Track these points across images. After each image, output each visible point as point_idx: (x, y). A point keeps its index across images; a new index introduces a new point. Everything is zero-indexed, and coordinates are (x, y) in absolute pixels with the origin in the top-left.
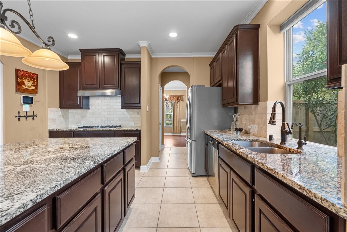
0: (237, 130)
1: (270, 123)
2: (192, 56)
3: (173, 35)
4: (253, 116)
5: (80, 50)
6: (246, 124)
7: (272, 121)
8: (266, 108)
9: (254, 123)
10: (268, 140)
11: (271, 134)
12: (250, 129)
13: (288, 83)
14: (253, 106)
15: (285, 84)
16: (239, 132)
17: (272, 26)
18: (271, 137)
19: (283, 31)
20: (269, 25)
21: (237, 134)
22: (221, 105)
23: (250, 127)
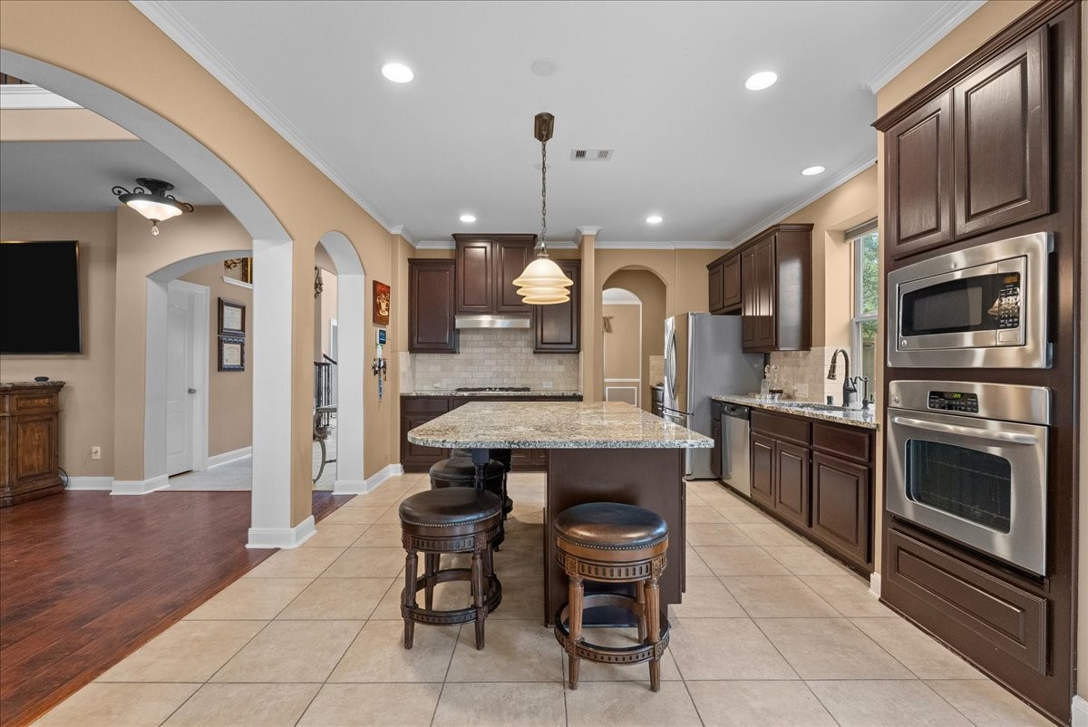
0: (773, 392)
1: (829, 378)
2: (672, 248)
3: (654, 220)
4: (801, 368)
5: (454, 235)
6: (787, 383)
7: (832, 376)
8: (823, 356)
9: (802, 380)
10: (826, 403)
11: (829, 395)
12: (795, 391)
13: (855, 320)
14: (801, 353)
15: (851, 321)
16: (777, 395)
17: (833, 233)
18: (830, 399)
19: (849, 242)
20: (828, 231)
21: (773, 398)
22: (740, 350)
23: (796, 388)
